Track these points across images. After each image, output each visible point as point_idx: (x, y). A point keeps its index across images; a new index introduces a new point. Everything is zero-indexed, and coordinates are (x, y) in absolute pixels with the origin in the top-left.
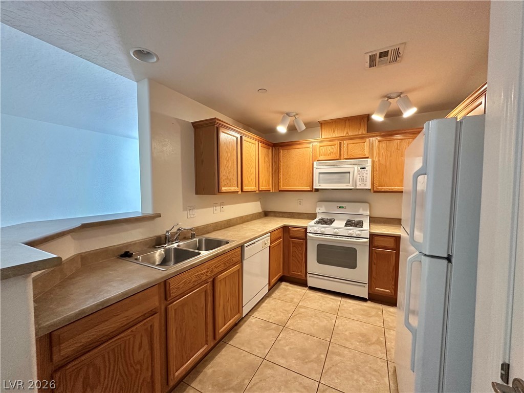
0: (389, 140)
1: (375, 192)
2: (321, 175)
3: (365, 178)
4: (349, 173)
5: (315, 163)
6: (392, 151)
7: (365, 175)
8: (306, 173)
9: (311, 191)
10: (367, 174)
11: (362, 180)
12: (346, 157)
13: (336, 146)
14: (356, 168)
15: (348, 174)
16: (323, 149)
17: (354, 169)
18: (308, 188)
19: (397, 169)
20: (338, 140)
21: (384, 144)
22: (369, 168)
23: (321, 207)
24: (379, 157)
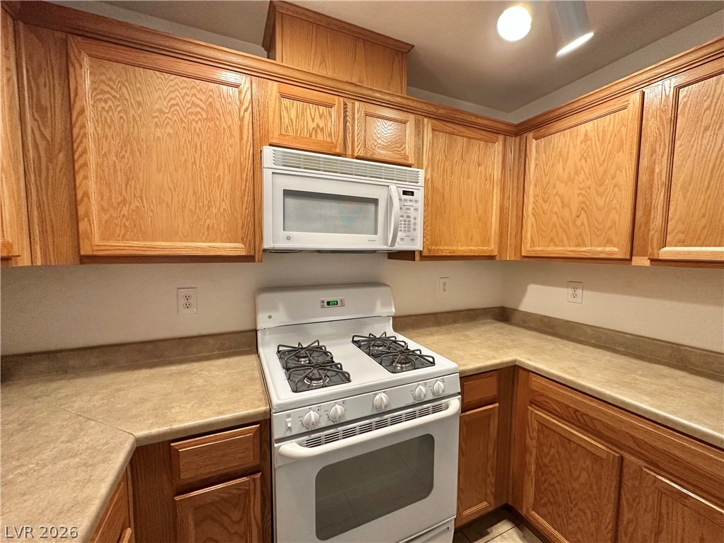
0: (451, 134)
1: (424, 257)
2: (289, 201)
3: (413, 221)
4: (375, 202)
5: (268, 151)
6: (454, 162)
7: (412, 211)
8: (227, 187)
9: (248, 259)
10: (416, 210)
11: (408, 223)
12: (361, 153)
13: (334, 111)
14: (393, 187)
15: (372, 207)
16: (294, 108)
17: (388, 191)
18: (234, 248)
19: (461, 206)
20: (338, 92)
21: (442, 139)
22: (420, 194)
23: (275, 308)
24: (433, 170)
